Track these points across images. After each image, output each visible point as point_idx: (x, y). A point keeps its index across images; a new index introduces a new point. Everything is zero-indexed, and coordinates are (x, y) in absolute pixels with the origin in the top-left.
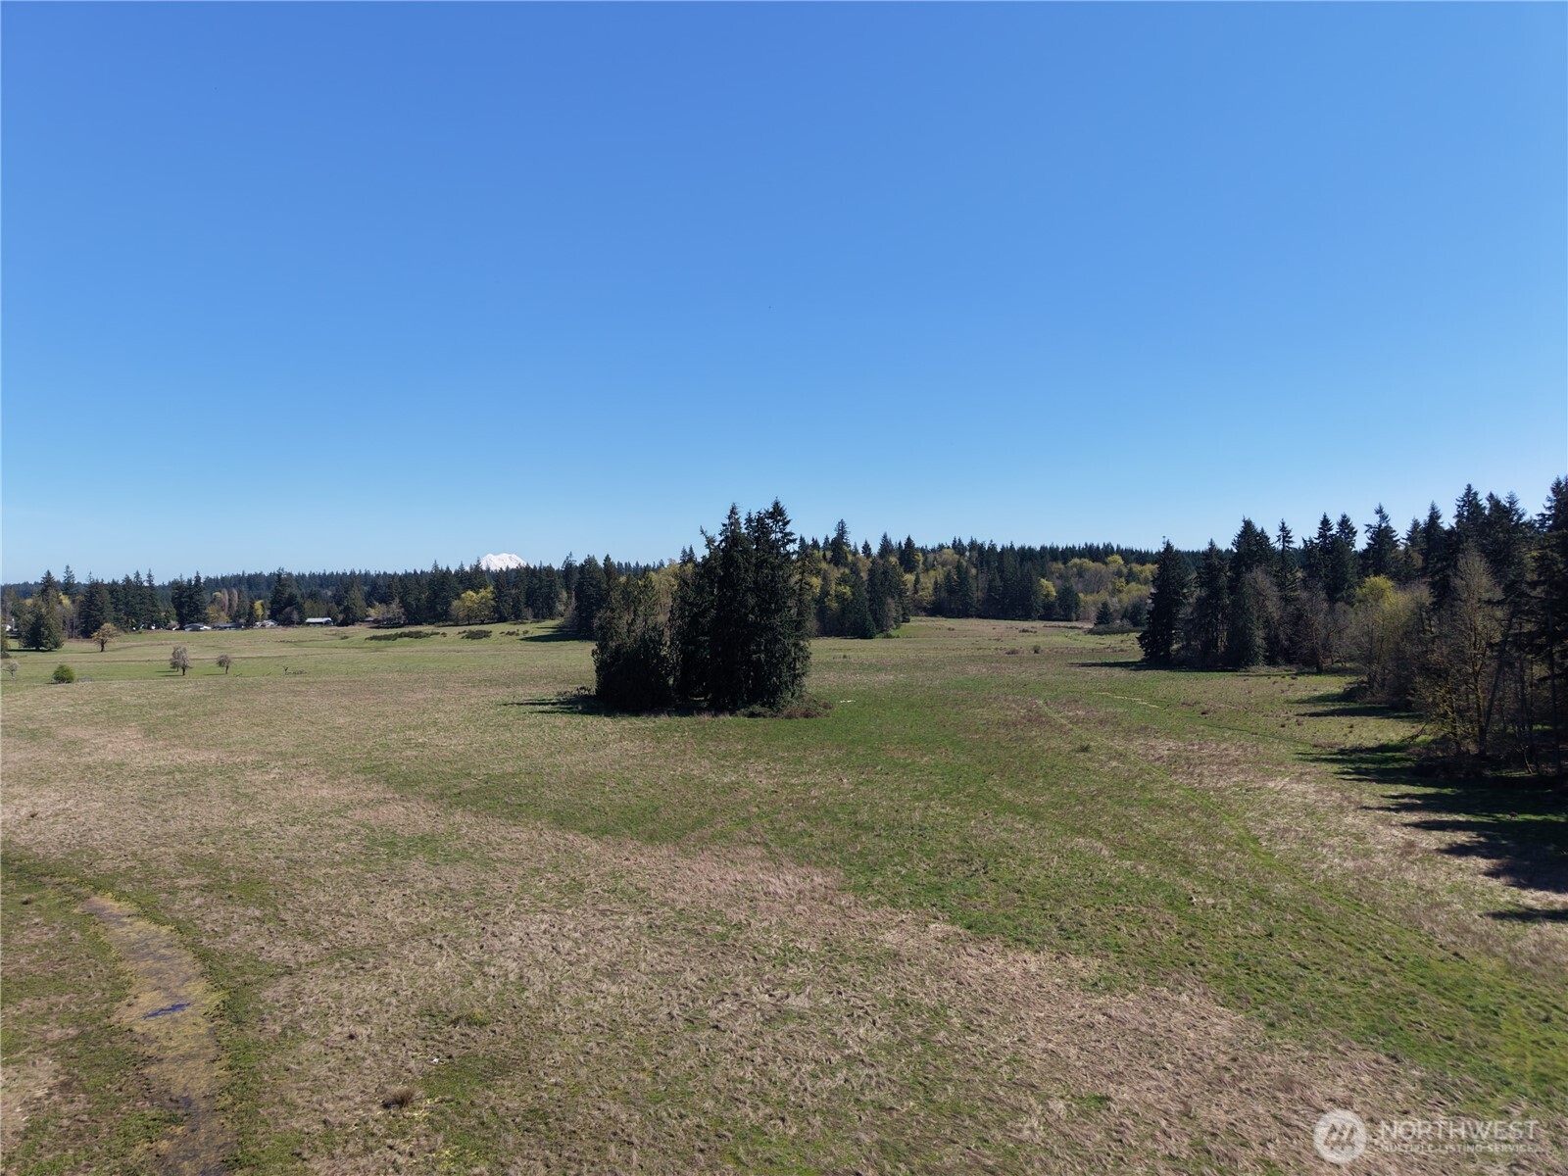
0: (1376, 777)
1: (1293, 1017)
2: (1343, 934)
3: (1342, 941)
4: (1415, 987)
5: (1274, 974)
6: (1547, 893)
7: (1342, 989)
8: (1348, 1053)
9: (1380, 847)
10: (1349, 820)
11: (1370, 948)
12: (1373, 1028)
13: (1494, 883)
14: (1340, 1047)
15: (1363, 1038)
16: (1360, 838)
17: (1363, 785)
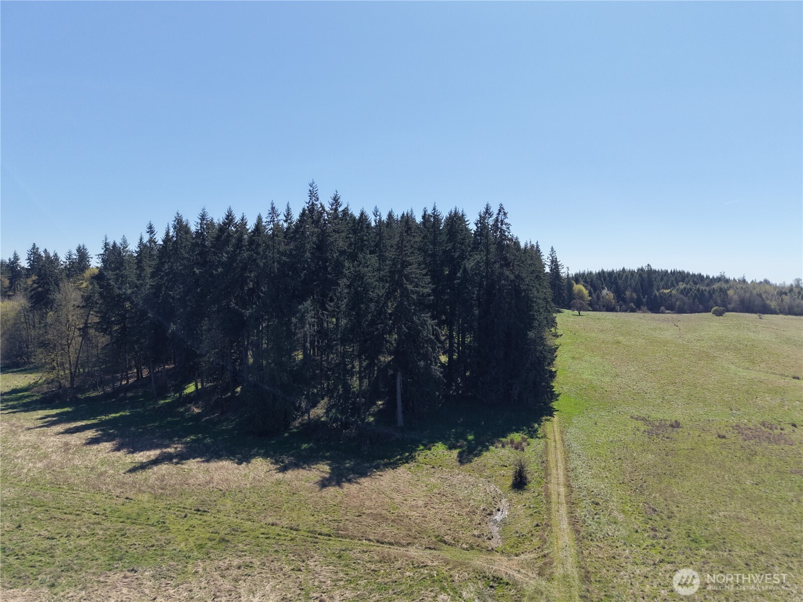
0: (23, 409)
1: (63, 574)
2: (63, 509)
3: (65, 513)
4: (120, 525)
5: (36, 551)
6: (145, 452)
7: (83, 542)
8: (107, 580)
9: (50, 450)
10: (22, 438)
11: (83, 512)
12: (113, 558)
13: (118, 454)
14: (102, 579)
15: (111, 567)
16: (35, 447)
17: (18, 415)
